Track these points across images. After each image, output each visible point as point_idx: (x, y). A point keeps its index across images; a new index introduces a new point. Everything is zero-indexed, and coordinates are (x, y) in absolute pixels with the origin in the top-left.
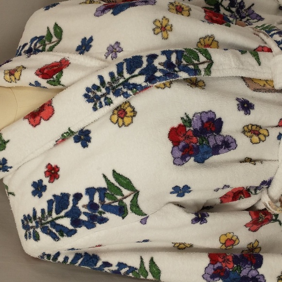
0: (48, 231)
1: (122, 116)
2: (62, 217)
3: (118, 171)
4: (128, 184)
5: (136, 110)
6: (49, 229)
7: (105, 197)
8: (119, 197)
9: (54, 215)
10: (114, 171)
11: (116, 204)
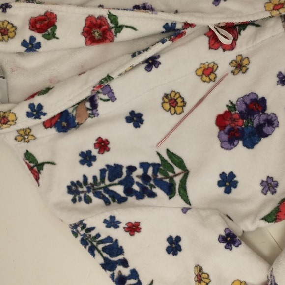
0: (101, 196)
1: (174, 105)
2: (116, 184)
3: (172, 150)
4: (180, 163)
5: (185, 100)
6: (102, 194)
7: (158, 171)
8: (171, 174)
9: (107, 182)
10: (168, 151)
11: (167, 180)
